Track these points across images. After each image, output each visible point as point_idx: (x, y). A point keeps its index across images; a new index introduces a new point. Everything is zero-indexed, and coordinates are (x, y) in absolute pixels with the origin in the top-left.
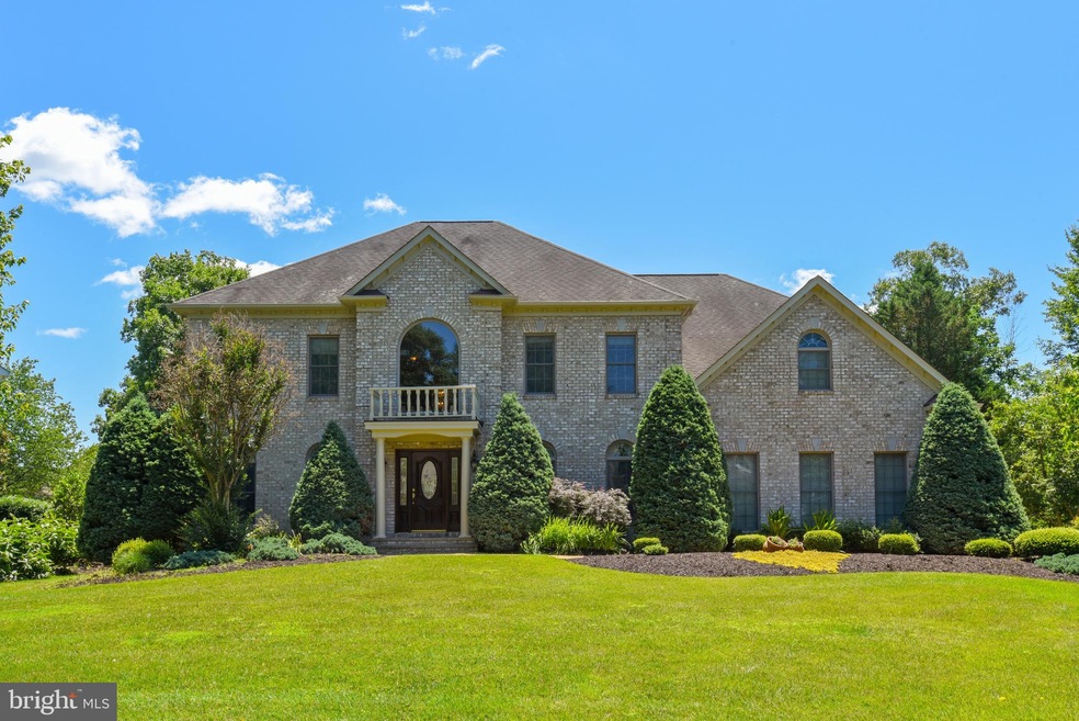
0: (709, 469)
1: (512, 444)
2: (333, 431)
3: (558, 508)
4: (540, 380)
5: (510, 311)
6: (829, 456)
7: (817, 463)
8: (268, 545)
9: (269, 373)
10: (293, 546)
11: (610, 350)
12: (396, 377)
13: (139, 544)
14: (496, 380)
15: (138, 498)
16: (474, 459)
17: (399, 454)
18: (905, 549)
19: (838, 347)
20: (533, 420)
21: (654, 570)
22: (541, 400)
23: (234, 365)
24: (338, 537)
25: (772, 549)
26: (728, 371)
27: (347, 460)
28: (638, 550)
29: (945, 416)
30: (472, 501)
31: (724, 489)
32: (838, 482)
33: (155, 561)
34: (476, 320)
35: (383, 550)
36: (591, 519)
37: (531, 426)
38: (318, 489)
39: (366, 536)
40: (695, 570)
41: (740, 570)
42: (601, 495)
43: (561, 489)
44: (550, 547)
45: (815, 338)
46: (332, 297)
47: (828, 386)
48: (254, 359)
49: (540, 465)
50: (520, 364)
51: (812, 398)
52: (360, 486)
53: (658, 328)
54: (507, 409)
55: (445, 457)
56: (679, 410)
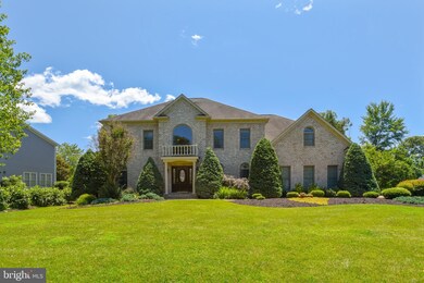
0: (276, 171)
1: (210, 164)
2: (150, 160)
3: (225, 184)
4: (218, 144)
5: (209, 121)
6: (313, 167)
7: (309, 170)
8: (127, 197)
9: (128, 140)
10: (136, 197)
11: (241, 135)
12: (171, 143)
13: (86, 195)
14: (204, 143)
15: (88, 181)
16: (197, 169)
17: (173, 167)
18: (347, 196)
19: (317, 132)
20: (217, 156)
21: (262, 205)
22: (219, 150)
23: (115, 137)
24: (151, 194)
25: (302, 197)
26: (281, 140)
27: (155, 169)
28: (255, 198)
29: (353, 153)
30: (196, 183)
31: (280, 177)
32: (316, 175)
33: (89, 201)
34: (198, 124)
35: (167, 198)
36: (236, 188)
37: (216, 158)
38: (145, 178)
39: (161, 193)
40: (277, 205)
41: (294, 205)
42: (239, 180)
43: (226, 178)
44: (222, 197)
45: (310, 129)
46: (151, 118)
47: (313, 145)
48: (122, 135)
49: (219, 170)
50: (212, 139)
51: (308, 148)
52: (159, 177)
53: (257, 127)
54: (208, 152)
55: (187, 168)
56: (266, 152)
